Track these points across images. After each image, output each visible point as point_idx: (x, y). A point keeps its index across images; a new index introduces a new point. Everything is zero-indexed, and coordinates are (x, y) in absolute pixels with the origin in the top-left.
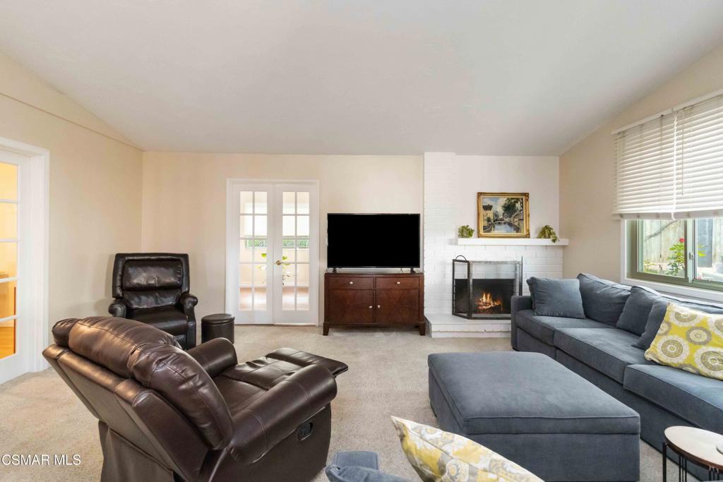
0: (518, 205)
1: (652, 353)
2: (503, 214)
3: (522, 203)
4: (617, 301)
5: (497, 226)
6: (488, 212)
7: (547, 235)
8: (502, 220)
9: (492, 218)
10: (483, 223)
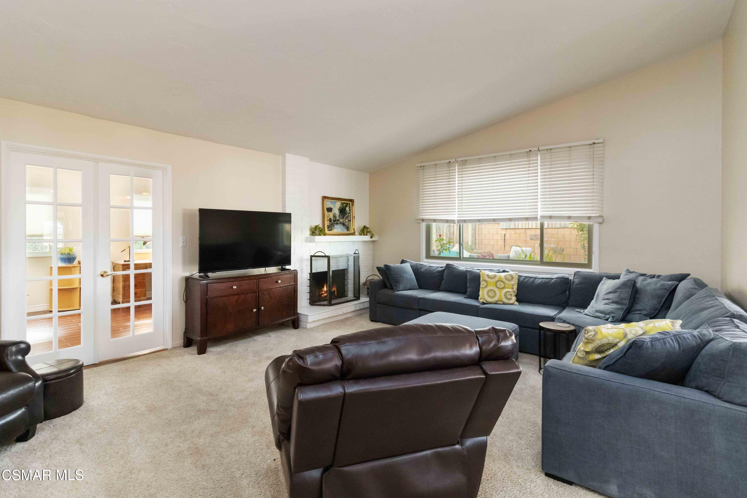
0: (347, 209)
1: (483, 298)
2: (339, 215)
3: (350, 207)
4: (438, 274)
5: (336, 226)
6: (330, 213)
7: (365, 233)
8: (339, 221)
9: (332, 218)
10: (327, 223)
